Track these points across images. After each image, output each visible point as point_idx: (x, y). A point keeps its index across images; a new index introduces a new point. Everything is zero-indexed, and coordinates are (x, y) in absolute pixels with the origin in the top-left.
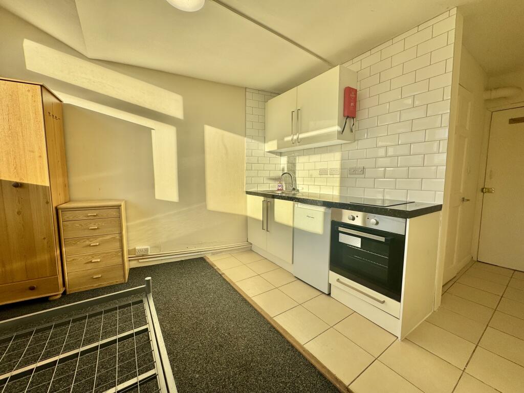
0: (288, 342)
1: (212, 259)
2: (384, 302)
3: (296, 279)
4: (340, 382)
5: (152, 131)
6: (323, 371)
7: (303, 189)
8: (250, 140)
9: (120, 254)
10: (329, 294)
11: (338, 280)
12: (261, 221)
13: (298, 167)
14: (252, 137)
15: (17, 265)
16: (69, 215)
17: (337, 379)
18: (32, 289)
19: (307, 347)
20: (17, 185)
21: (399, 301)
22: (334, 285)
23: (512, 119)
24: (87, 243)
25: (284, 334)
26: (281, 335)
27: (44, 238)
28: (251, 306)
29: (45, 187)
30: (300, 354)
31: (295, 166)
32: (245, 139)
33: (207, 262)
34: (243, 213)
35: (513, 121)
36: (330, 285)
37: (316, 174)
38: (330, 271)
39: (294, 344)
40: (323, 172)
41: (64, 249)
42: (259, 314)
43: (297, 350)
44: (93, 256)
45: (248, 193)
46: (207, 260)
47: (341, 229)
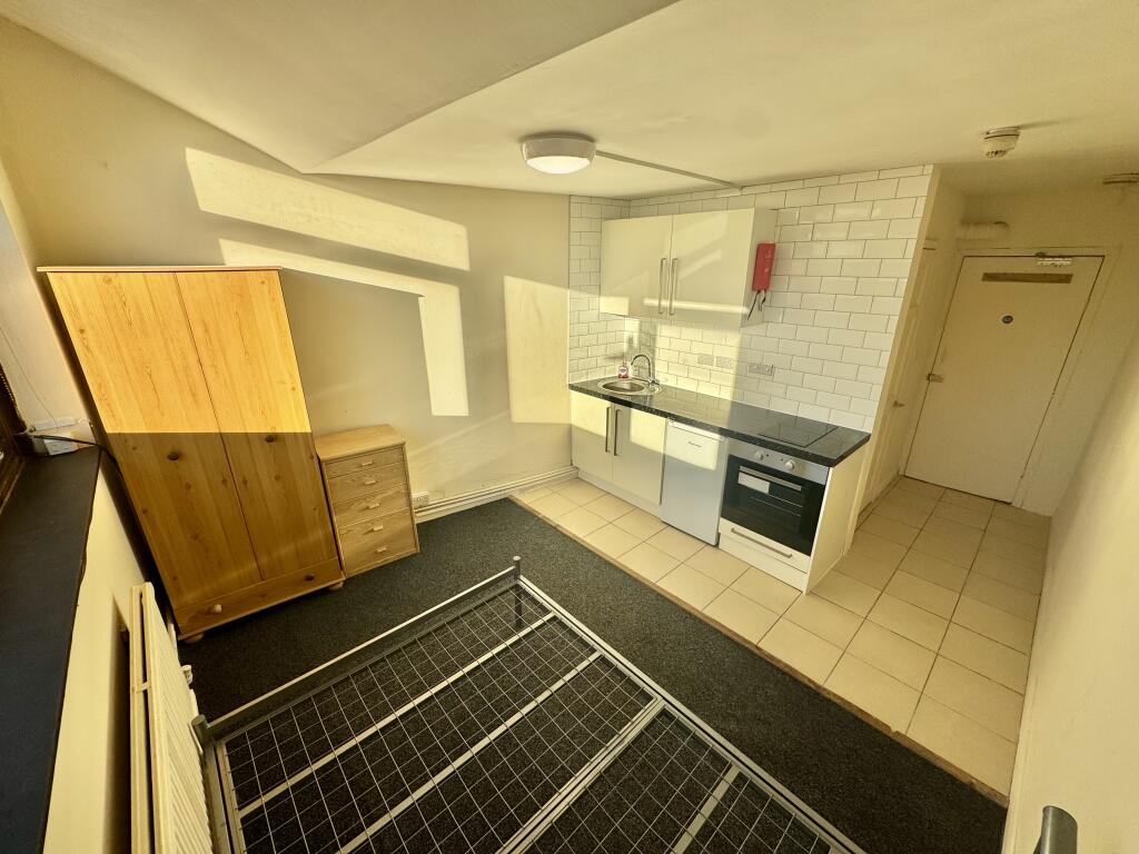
0: (684, 610)
1: (527, 500)
2: (790, 556)
3: (665, 526)
4: (749, 642)
5: (420, 299)
6: (729, 634)
7: (667, 380)
8: (575, 294)
9: (408, 514)
10: (717, 545)
11: (733, 530)
12: (601, 437)
13: (661, 343)
14: (580, 288)
15: (286, 550)
16: (335, 468)
17: (745, 640)
18: (309, 579)
19: (706, 612)
20: (271, 438)
21: (809, 555)
22: (725, 536)
23: (986, 274)
24: (364, 505)
25: (676, 602)
26: (673, 603)
27: (315, 509)
28: (621, 571)
29: (306, 434)
30: (701, 621)
31: (654, 340)
32: (568, 292)
33: (521, 508)
34: (566, 421)
35: (989, 277)
36: (719, 535)
37: (693, 360)
38: (722, 520)
39: (692, 611)
40: (705, 360)
41: (335, 519)
42: (636, 580)
43: (696, 617)
44: (373, 522)
45: (572, 387)
46: (519, 503)
47: (742, 468)
